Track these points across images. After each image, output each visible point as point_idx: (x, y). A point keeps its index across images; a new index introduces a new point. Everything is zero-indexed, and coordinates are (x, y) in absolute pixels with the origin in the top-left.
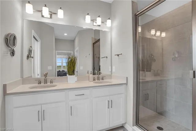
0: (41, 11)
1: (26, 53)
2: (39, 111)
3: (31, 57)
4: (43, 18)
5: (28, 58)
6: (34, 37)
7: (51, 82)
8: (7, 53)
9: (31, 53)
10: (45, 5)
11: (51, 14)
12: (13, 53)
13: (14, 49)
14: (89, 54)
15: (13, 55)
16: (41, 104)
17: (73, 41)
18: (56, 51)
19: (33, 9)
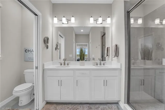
0: (61, 20)
1: (55, 47)
2: (59, 80)
3: (57, 49)
4: (63, 24)
5: (56, 50)
6: (60, 35)
7: (68, 65)
8: (45, 47)
9: (58, 46)
10: (64, 16)
11: (68, 21)
12: (47, 47)
13: (48, 45)
14: (99, 45)
15: (48, 48)
16: (60, 76)
17: (88, 35)
18: (76, 44)
19: (58, 20)
